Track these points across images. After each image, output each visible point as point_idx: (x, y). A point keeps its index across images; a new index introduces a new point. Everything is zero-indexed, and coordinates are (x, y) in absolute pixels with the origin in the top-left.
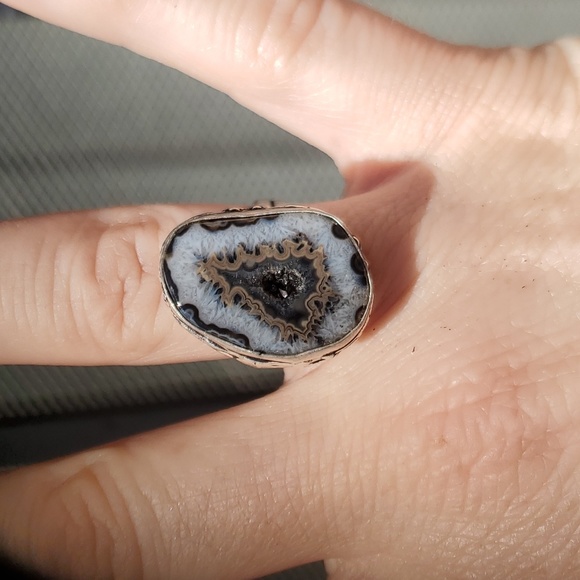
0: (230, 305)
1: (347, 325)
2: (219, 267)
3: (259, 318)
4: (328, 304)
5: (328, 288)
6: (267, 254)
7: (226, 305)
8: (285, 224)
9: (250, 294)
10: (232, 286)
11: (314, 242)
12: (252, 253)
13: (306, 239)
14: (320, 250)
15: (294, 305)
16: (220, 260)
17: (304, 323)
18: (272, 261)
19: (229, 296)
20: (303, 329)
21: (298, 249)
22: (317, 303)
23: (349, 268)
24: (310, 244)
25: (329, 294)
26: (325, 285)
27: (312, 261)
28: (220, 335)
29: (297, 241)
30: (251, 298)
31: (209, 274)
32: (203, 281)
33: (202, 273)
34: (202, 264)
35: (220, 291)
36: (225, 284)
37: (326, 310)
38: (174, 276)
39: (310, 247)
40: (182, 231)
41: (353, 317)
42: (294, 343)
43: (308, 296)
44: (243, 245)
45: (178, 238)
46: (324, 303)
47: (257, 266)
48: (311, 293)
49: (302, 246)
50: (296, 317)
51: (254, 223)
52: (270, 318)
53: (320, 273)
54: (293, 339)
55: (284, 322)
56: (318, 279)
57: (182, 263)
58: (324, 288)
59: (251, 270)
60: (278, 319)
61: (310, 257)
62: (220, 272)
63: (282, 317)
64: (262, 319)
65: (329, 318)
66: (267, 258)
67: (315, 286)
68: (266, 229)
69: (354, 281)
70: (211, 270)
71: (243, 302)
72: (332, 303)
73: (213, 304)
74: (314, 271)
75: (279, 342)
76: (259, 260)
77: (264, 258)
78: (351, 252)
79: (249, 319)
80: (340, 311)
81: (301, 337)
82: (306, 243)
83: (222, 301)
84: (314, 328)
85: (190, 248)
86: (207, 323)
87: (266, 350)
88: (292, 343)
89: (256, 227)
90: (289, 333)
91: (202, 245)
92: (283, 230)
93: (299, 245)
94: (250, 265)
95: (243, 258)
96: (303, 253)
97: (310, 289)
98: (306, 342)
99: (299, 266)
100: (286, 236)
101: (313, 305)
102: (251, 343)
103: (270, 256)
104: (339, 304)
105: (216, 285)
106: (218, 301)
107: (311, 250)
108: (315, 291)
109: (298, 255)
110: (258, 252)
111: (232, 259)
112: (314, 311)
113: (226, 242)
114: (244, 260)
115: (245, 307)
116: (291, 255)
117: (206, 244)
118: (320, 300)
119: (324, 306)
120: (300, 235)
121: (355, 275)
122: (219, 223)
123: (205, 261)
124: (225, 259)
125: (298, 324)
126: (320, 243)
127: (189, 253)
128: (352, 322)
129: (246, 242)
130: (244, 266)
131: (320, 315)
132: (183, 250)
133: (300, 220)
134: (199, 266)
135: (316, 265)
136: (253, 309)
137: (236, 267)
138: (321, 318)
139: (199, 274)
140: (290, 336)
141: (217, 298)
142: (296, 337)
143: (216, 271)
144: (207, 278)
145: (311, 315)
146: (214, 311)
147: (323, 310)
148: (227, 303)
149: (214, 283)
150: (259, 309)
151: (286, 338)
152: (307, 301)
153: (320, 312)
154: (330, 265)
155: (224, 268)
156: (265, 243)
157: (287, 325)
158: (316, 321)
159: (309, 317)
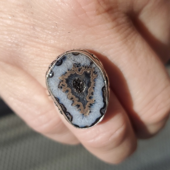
0: (94, 99)
1: (81, 57)
2: (83, 109)
3: (94, 88)
4: (78, 66)
5: (72, 69)
7: (95, 100)
8: (57, 94)
9: (87, 94)
10: (87, 102)
11: (59, 81)
12: (73, 101)
13: (59, 84)
14: (61, 78)
15: (84, 78)
16: (80, 110)
17: (88, 72)
18: (73, 92)
19: (91, 101)
20: (90, 71)
21: (64, 86)
22: (79, 70)
23: (61, 65)
24: (60, 82)
25: (74, 68)
26: (72, 71)
27: (66, 79)
28: (105, 98)
29: (61, 87)
30: (88, 93)
31: (87, 111)
32: (90, 112)
33: (88, 113)
34: (85, 115)
35: (91, 105)
36: (88, 104)
37: (80, 66)
38: (93, 122)
39: (62, 82)
40: (77, 126)
41: (78, 56)
42: (96, 71)
43: (79, 75)
44: (72, 105)
45: (80, 126)
46: (78, 68)
47: (77, 97)
48: (77, 74)
49: (62, 85)
50: (87, 75)
51: (62, 104)
52: (92, 84)
53: (69, 74)
54: (95, 73)
55: (91, 79)
56: (71, 74)
57: (87, 121)
58: (73, 70)
59: (79, 98)
60: (91, 81)
61: (65, 80)
62: (85, 108)
63: (90, 80)
64: (94, 86)
65: (82, 64)
66: (72, 95)
67: (74, 74)
68: (63, 99)
69: (66, 61)
70: (85, 111)
71: (91, 95)
72: (77, 65)
73: (96, 105)
74: (69, 77)
75: (98, 77)
76: (74, 97)
77: (73, 96)
78: (56, 67)
79: (96, 91)
80: (78, 61)
81: (94, 70)
82: (61, 84)
83: (94, 102)
84: (88, 68)
85: (81, 121)
86: (103, 104)
87: (103, 80)
88: (97, 72)
89: (64, 103)
90: (94, 75)
91: (78, 118)
92: (60, 94)
93: (63, 86)
94: (77, 99)
95: (76, 102)
96: (65, 83)
97: (76, 75)
98: (94, 68)
99: (70, 83)
100: (62, 92)
101: (81, 71)
102: (103, 86)
103: (71, 94)
104: (76, 63)
105: (90, 107)
106: (94, 103)
107: (62, 81)
108: (75, 73)
109: (66, 85)
110: (72, 99)
111: (78, 106)
112: (83, 70)
113: (73, 111)
114: (77, 102)
115: (92, 94)
116: (68, 87)
117: (77, 117)
118: (78, 70)
119: (79, 67)
120: (59, 87)
121: (63, 62)
122: (68, 116)
123: (83, 114)
124: (79, 108)
125: (90, 74)
126: (58, 79)
127: (83, 121)
128: (80, 55)
129: (70, 104)
130: (79, 101)
131: (83, 68)
132: (83, 123)
133: (54, 89)
134: (86, 115)
135: (66, 77)
136: (92, 91)
137: (80, 103)
138: (84, 67)
139: (88, 114)
140: (95, 74)
141: (93, 104)
142: (94, 72)
143: (85, 109)
144: (89, 111)
145: (84, 71)
146: (99, 103)
147: (81, 67)
148: (94, 101)
149: (89, 108)
150: (91, 89)
151: (96, 75)
152: (80, 74)
153: (82, 68)
154: (64, 72)
155: (83, 107)
156: (68, 98)
157: (92, 77)
158: (86, 68)
159: (86, 71)
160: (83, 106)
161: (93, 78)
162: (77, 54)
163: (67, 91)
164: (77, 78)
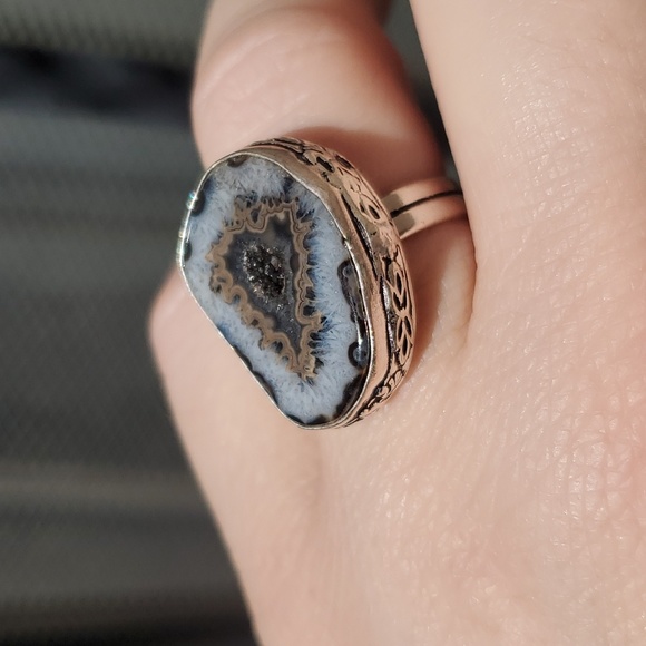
0: (319, 314)
1: (254, 167)
2: (295, 356)
3: (309, 272)
4: (248, 205)
5: (236, 219)
6: (250, 311)
7: (324, 319)
8: (215, 312)
9: (296, 300)
10: (302, 326)
11: (209, 269)
12: (260, 329)
13: (212, 280)
14: (211, 256)
15: (273, 242)
16: (287, 358)
17: (281, 216)
18: (252, 298)
19: (313, 322)
20: (287, 214)
21: (224, 281)
22: (255, 219)
23: (205, 212)
24: (213, 272)
25: (239, 211)
26: (235, 224)
27: (224, 257)
29: (219, 289)
30: (298, 296)
31: (307, 362)
32: (319, 363)
33: (311, 370)
34: (304, 376)
35: (314, 336)
36: (305, 337)
37: (255, 201)
39: (215, 270)
41: (244, 168)
42: (309, 210)
43: (257, 234)
44: (260, 345)
45: (303, 421)
46: (250, 210)
47: (267, 314)
48: (251, 234)
49: (219, 279)
50: (281, 229)
52: (302, 258)
53: (229, 239)
54: (304, 215)
55: (295, 240)
56: (236, 237)
57: (318, 400)
58: (238, 222)
59: (274, 316)
60: (297, 249)
61: (223, 263)
62: (298, 351)
63: (293, 247)
64: (309, 267)
65: (260, 193)
66: (254, 308)
67: (243, 234)
69: (214, 196)
70: (302, 362)
71: (307, 302)
72: (247, 201)
73: (330, 335)
74: (231, 247)
75: (317, 229)
76: (260, 315)
77: (256, 312)
78: (193, 220)
79: (321, 281)
80: (246, 186)
81: (297, 208)
82: (215, 277)
83: (321, 327)
84: (278, 201)
85: (301, 400)
87: (338, 236)
88: (310, 213)
90: (301, 225)
91: (289, 389)
92: (220, 311)
93: (221, 284)
94: (270, 322)
95: (270, 334)
96: (224, 273)
97: (249, 236)
98: (297, 199)
99: (238, 267)
100: (223, 303)
101: (259, 221)
102: (342, 260)
103: (249, 307)
104: (242, 192)
105: (314, 345)
106: (323, 331)
107: (217, 267)
108: (247, 231)
109: (230, 277)
110: (255, 323)
111: (279, 346)
112: (264, 216)
113: (269, 365)
114: (271, 331)
115: (311, 294)
116: (235, 283)
117: (286, 386)
118: (250, 218)
119: (252, 207)
120: (212, 290)
121: (208, 199)
123: (300, 375)
124: (283, 354)
125: (287, 222)
126: (205, 261)
127: (305, 399)
128: (249, 164)
129: (256, 343)
130: (276, 328)
131: (263, 206)
133: (203, 299)
134: (308, 378)
135: (225, 250)
136: (306, 285)
137: (282, 337)
138: (265, 202)
139: (314, 372)
140: (303, 221)
141: (322, 334)
142: (300, 214)
143: (300, 356)
144: (313, 360)
145: (269, 215)
146: (338, 328)
147: (256, 207)
148: (320, 320)
149: (312, 350)
150: (302, 279)
151: (308, 224)
152: (261, 232)
153: (260, 207)
154: (215, 233)
155: (292, 349)
156: (243, 323)
157: (295, 235)
158: (271, 205)
159: (272, 215)
160: (292, 345)
161: (302, 238)
162: (239, 160)
163: (237, 298)
164: (254, 247)
